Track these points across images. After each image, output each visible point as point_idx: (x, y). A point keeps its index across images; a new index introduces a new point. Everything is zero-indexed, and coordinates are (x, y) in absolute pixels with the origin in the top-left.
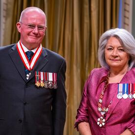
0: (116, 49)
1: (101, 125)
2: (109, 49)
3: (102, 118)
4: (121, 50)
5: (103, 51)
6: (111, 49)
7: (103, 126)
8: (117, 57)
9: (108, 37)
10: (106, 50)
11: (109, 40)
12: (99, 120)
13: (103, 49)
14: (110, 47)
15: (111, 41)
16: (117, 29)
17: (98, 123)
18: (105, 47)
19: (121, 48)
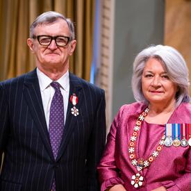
0: (157, 76)
2: (147, 76)
4: (165, 77)
6: (150, 76)
7: (139, 187)
8: (159, 87)
9: (146, 59)
10: (143, 77)
11: (148, 63)
12: (134, 177)
13: (139, 76)
14: (149, 73)
15: (150, 64)
16: (160, 46)
17: (133, 183)
18: (142, 73)
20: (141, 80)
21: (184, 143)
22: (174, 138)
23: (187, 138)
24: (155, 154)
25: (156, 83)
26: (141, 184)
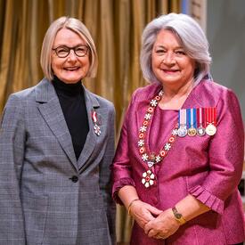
0: (170, 52)
2: (158, 52)
3: (149, 172)
4: (180, 53)
6: (162, 51)
7: (150, 186)
9: (156, 31)
10: (154, 51)
11: (159, 36)
12: (145, 175)
14: (161, 49)
17: (143, 181)
18: (152, 47)
19: (180, 50)
21: (201, 132)
22: (188, 126)
23: (205, 126)
24: (168, 147)
25: (169, 61)
26: (152, 183)
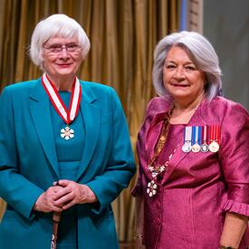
0: (180, 67)
1: (151, 195)
2: (169, 67)
3: (153, 182)
4: (190, 68)
5: (160, 70)
6: (173, 67)
8: (183, 80)
9: (168, 47)
10: (165, 67)
11: (170, 52)
13: (159, 67)
14: (171, 64)
16: (185, 33)
17: (148, 191)
18: (163, 63)
19: (192, 65)
20: (162, 71)
21: (205, 149)
22: (193, 143)
23: (208, 143)
25: (179, 76)
